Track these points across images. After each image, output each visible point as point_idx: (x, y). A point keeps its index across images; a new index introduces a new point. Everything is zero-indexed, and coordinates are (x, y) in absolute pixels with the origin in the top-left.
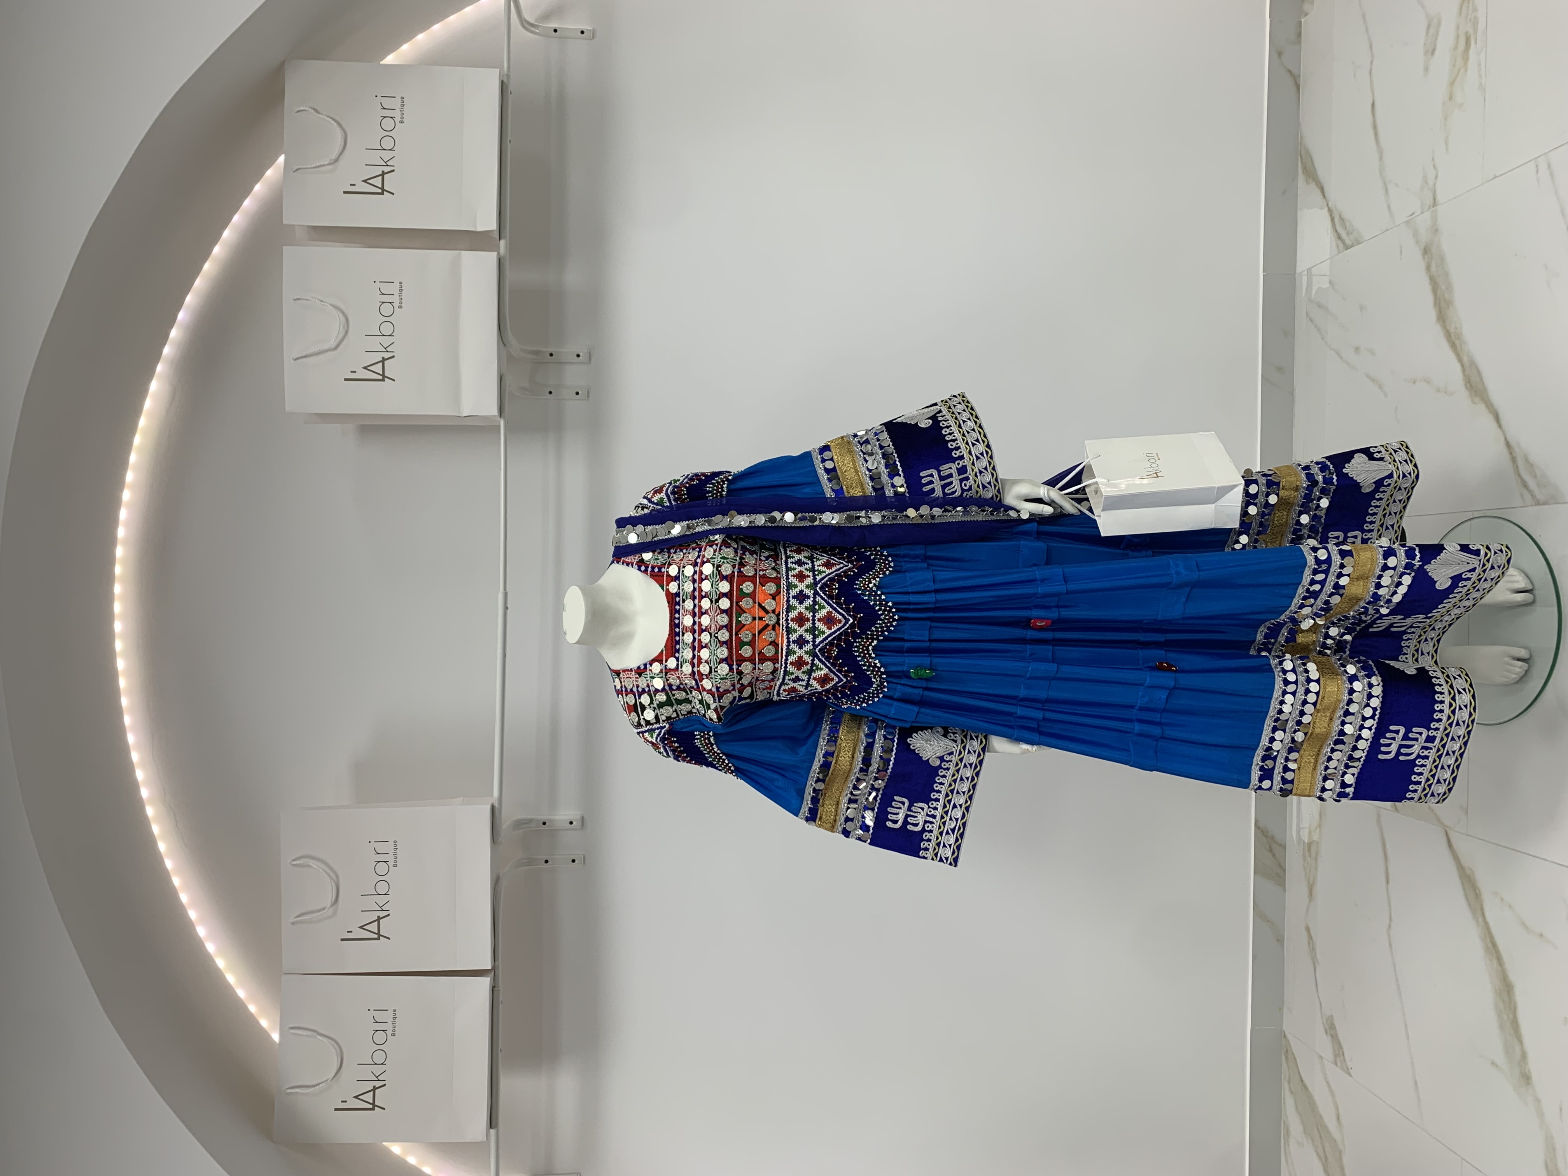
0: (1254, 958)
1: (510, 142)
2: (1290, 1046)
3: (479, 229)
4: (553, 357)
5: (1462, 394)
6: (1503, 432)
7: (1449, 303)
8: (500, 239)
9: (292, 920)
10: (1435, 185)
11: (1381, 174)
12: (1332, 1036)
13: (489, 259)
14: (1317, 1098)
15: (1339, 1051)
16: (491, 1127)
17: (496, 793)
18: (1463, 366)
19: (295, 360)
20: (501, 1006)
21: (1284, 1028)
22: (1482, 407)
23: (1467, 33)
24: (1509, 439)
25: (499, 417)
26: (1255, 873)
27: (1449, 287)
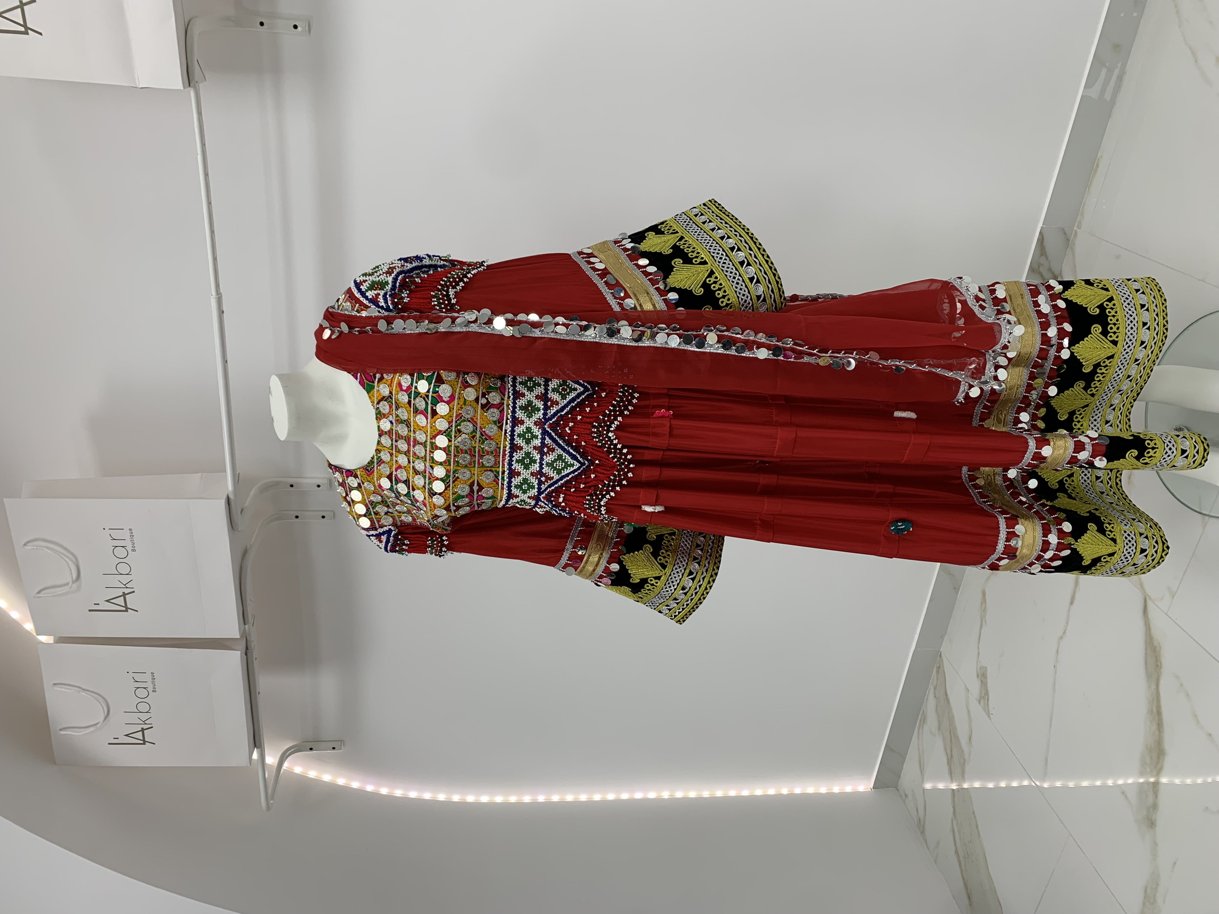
2: (943, 666)
9: (35, 593)
12: (982, 681)
15: (985, 696)
21: (941, 650)
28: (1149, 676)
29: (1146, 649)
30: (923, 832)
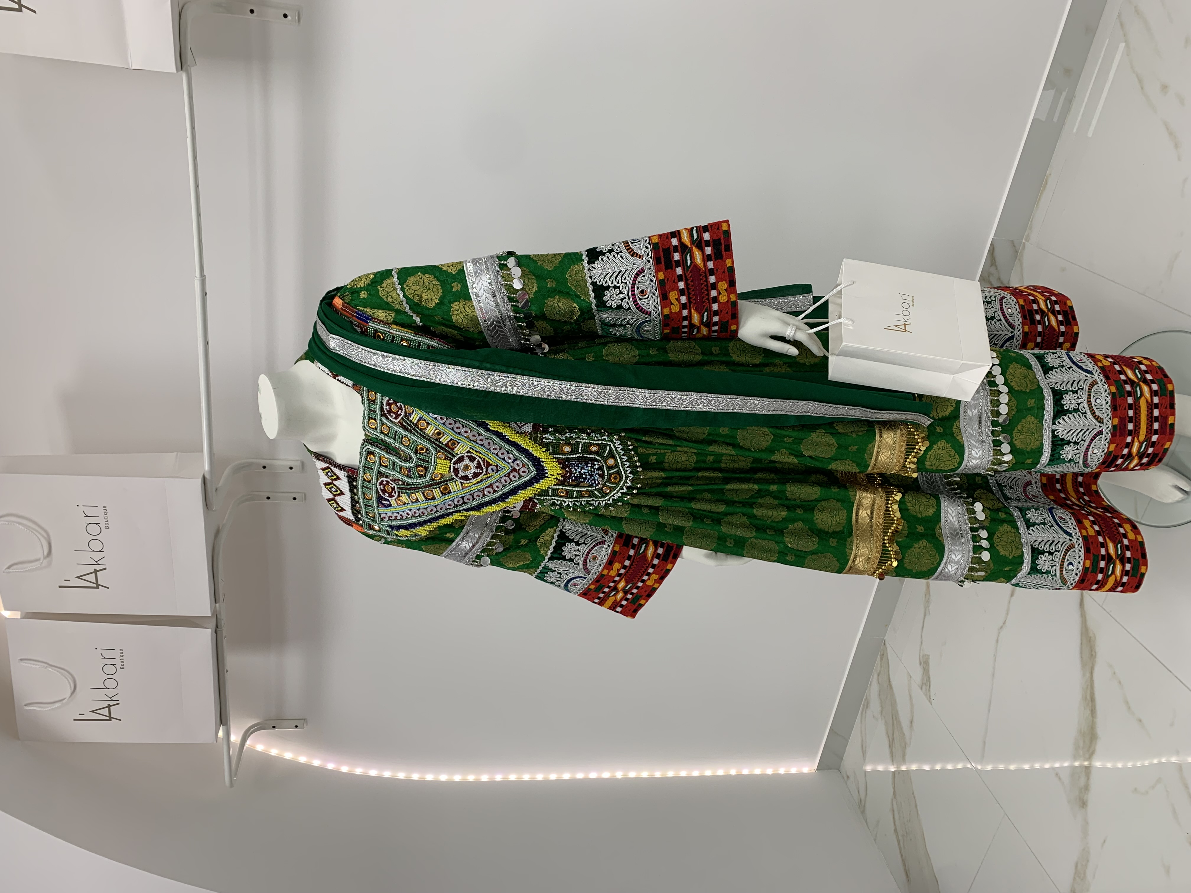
0: (877, 590)
2: (887, 653)
9: (5, 568)
12: (924, 669)
15: (927, 682)
21: (886, 638)
28: (1084, 665)
29: (1081, 640)
30: (863, 812)
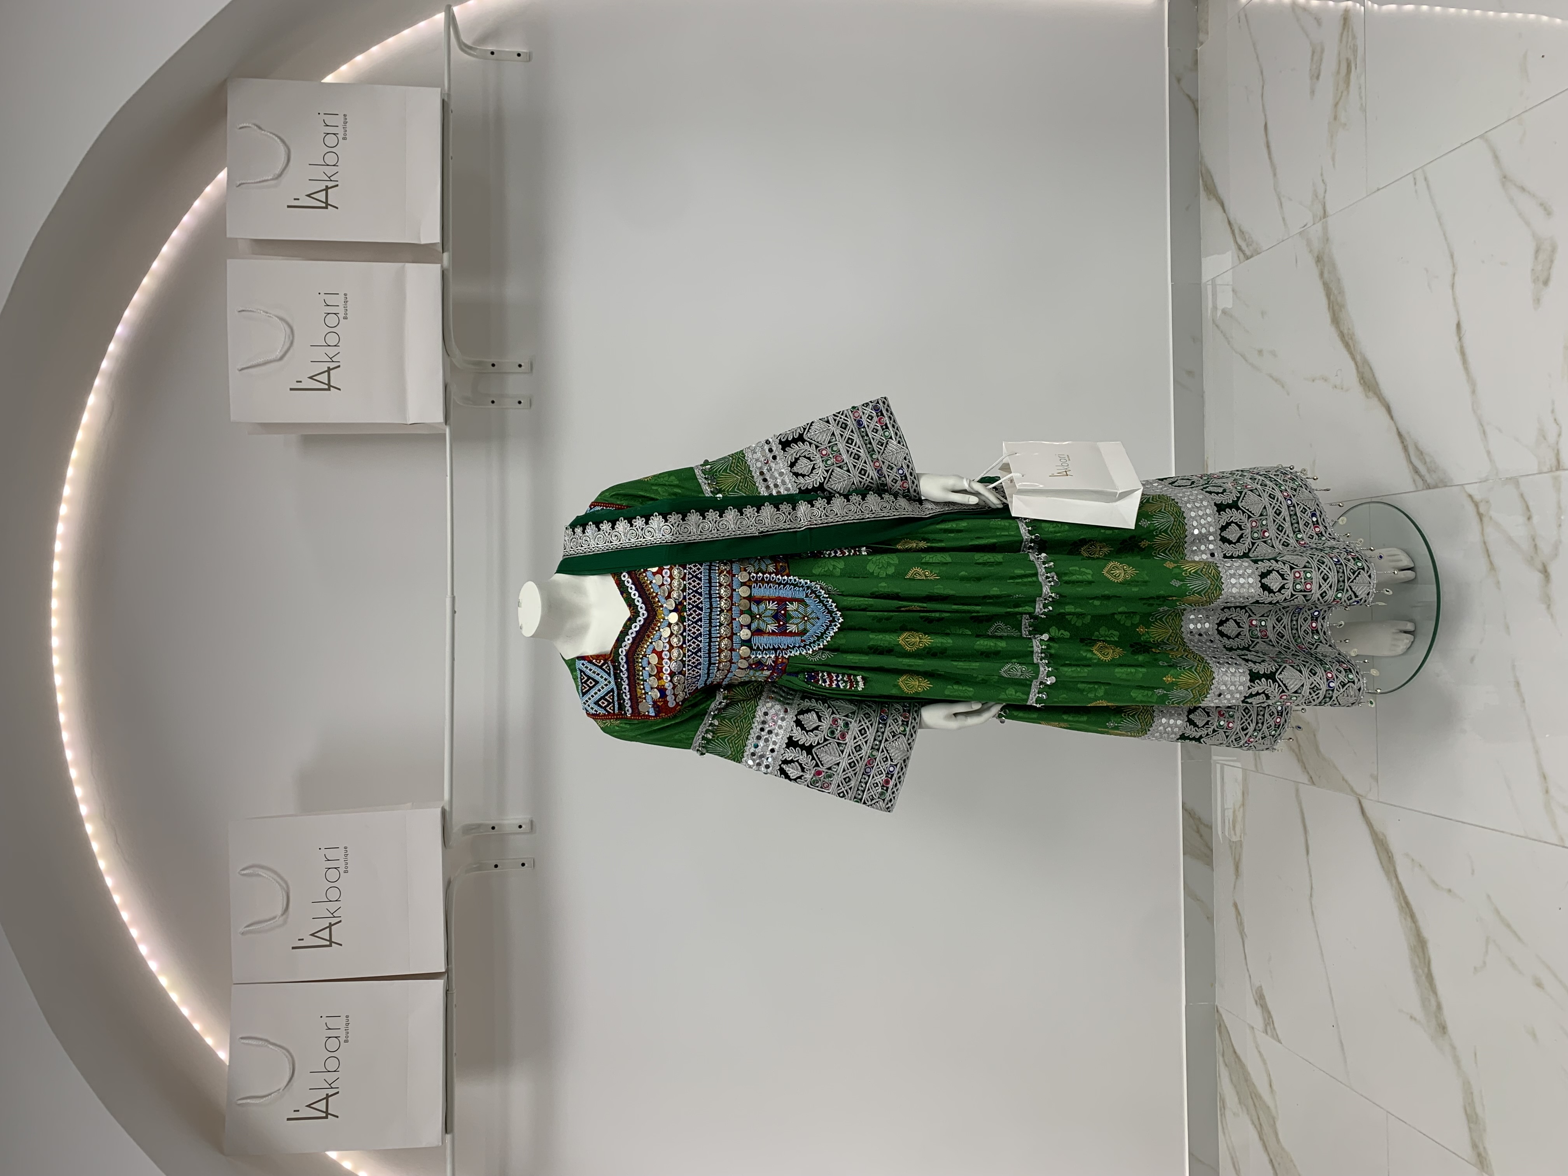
0: (1186, 936)
1: (452, 159)
2: (1223, 1021)
3: (423, 242)
4: (496, 367)
5: (1357, 389)
6: (1395, 423)
7: (1342, 306)
8: (443, 252)
9: (242, 930)
10: (1324, 197)
11: (1275, 190)
12: (1262, 1006)
13: (433, 271)
14: (1250, 1069)
15: (1269, 1020)
16: (446, 1132)
17: (447, 796)
18: (1356, 363)
19: (240, 370)
20: (455, 1009)
21: (1216, 1003)
22: (1375, 401)
23: (1347, 59)
24: (1400, 430)
25: (444, 424)
26: (1184, 854)
27: (1341, 292)
28: (1387, 874)
29: (1376, 849)
